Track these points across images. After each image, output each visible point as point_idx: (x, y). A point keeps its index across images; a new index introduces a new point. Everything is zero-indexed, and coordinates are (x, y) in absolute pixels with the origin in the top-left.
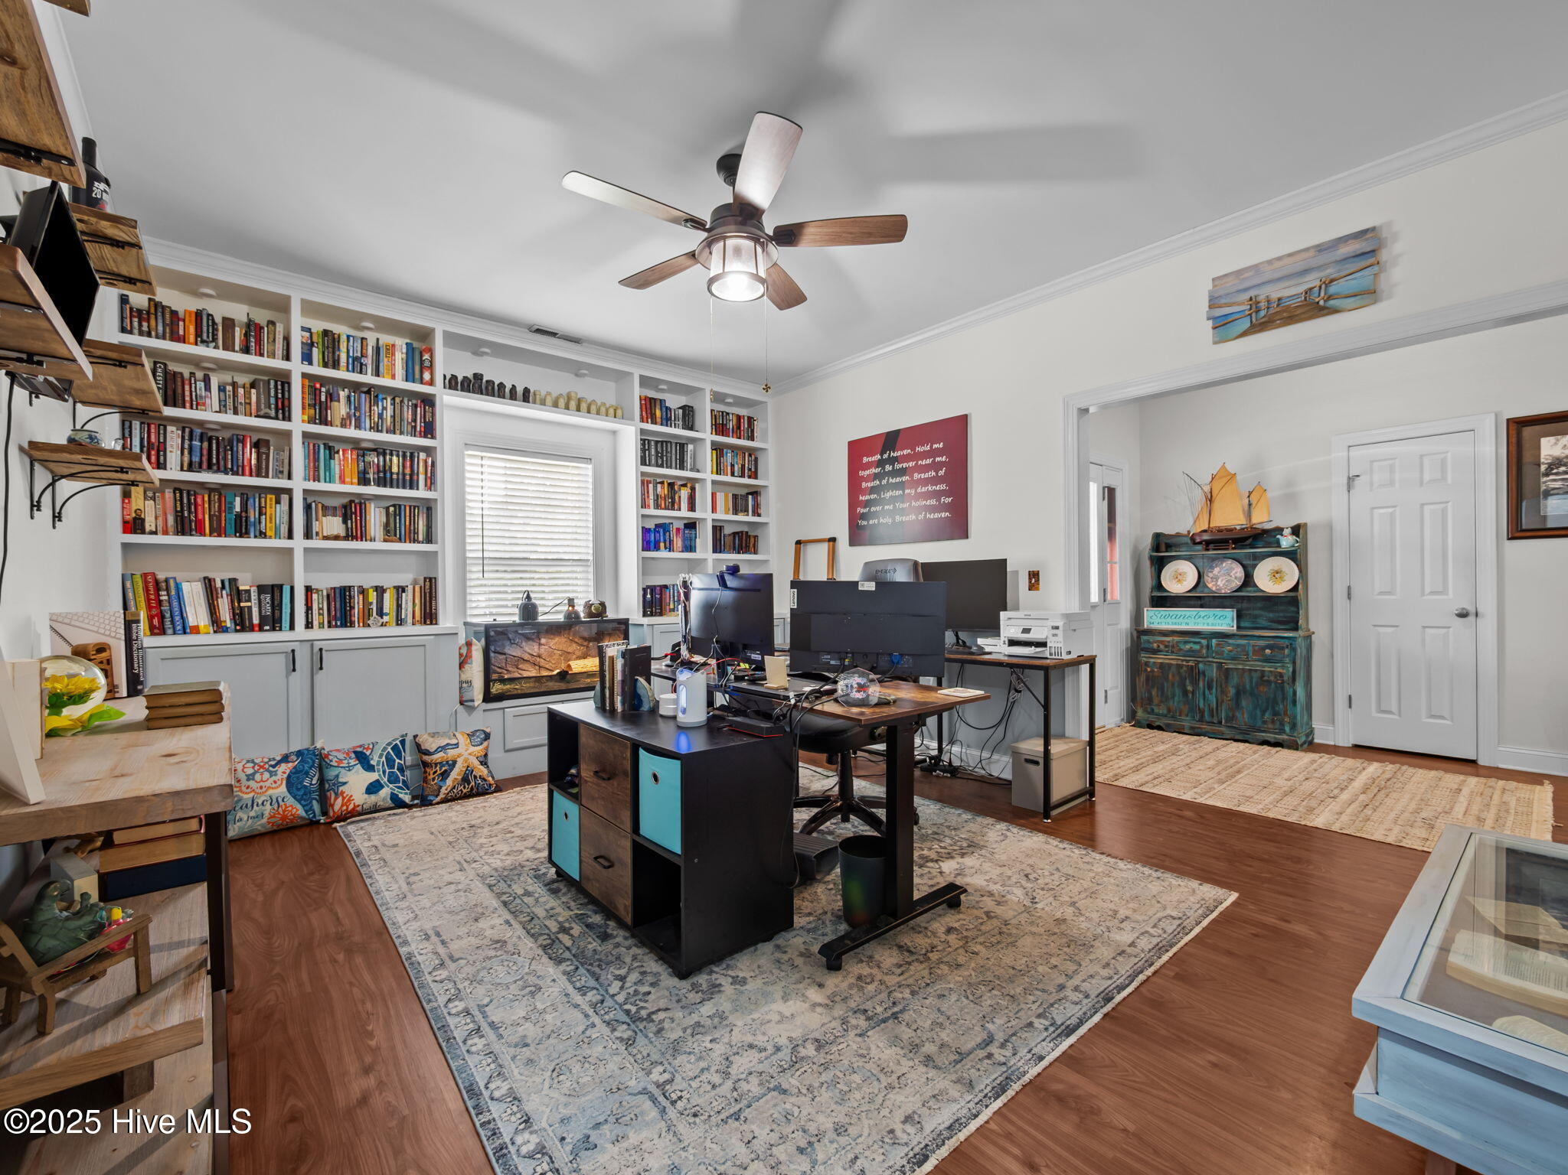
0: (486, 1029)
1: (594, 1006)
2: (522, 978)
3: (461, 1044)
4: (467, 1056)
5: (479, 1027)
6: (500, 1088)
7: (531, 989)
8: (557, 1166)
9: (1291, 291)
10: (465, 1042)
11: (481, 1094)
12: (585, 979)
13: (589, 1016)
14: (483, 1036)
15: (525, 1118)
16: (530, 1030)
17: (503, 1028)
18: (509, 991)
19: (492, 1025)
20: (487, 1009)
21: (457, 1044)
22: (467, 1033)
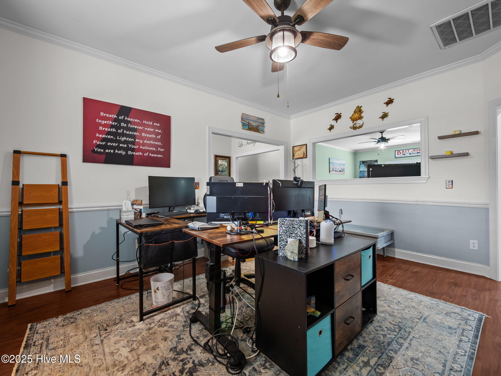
0: (447, 368)
1: (405, 339)
2: (412, 367)
3: (463, 372)
4: (464, 367)
5: (450, 370)
6: (461, 352)
7: (416, 362)
8: (462, 331)
9: (254, 124)
10: (461, 371)
11: (468, 355)
12: (394, 345)
13: (411, 339)
14: (452, 366)
15: (460, 342)
16: (433, 353)
17: (442, 361)
18: (424, 369)
19: (444, 366)
20: (440, 372)
21: (464, 373)
22: (457, 373)
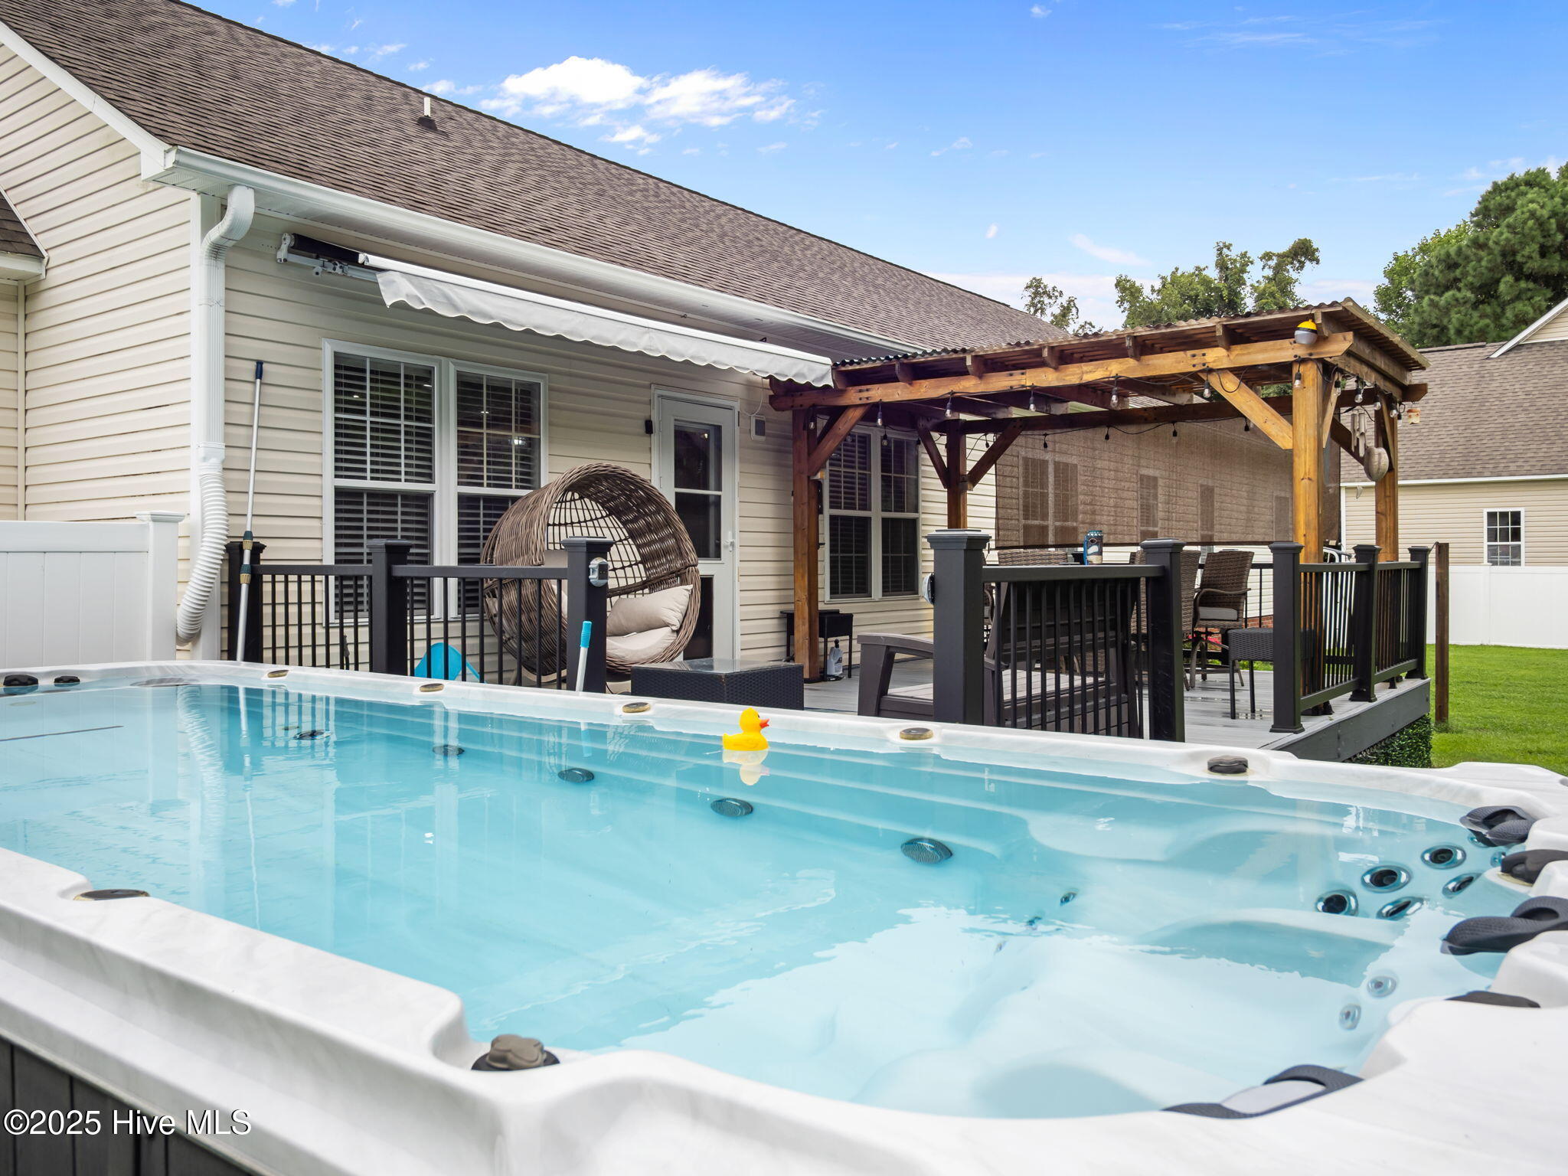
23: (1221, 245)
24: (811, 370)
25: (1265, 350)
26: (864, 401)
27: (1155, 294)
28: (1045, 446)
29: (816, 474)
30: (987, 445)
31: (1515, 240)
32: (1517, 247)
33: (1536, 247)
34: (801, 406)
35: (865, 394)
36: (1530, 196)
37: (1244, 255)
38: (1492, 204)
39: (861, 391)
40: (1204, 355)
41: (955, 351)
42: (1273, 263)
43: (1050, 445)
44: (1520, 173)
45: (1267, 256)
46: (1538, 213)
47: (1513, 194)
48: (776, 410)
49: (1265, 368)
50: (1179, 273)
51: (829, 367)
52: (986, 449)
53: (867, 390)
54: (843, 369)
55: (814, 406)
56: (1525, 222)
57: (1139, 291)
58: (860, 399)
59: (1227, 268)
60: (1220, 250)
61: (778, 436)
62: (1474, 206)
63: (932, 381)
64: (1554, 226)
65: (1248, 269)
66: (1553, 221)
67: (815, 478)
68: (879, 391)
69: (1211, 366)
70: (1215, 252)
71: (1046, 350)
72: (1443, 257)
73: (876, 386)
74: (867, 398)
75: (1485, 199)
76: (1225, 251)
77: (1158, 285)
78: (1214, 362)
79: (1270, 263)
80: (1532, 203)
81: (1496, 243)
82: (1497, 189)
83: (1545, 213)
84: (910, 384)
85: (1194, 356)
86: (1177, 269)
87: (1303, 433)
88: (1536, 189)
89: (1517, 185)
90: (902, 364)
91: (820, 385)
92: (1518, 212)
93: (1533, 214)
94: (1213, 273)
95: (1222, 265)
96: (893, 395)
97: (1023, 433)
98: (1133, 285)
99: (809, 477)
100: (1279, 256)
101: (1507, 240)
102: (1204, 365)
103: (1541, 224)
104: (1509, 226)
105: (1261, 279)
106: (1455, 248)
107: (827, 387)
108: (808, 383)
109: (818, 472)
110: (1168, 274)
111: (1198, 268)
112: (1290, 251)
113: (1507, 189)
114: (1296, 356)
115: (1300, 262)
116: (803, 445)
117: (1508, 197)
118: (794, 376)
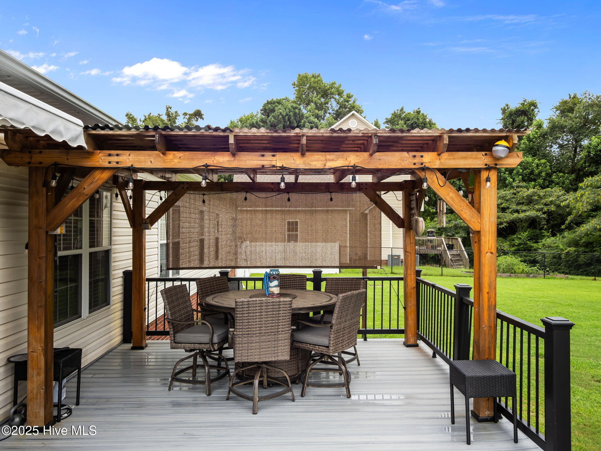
23: (168, 107)
24: (67, 129)
25: (465, 158)
26: (114, 165)
27: (141, 122)
28: (204, 202)
29: (55, 229)
30: (161, 199)
31: (276, 121)
32: (276, 124)
33: (282, 125)
34: (41, 163)
35: (114, 159)
36: (279, 107)
37: (176, 112)
38: (267, 108)
39: (110, 155)
40: (422, 156)
41: (217, 129)
42: (188, 117)
43: (206, 201)
44: (275, 99)
45: (185, 114)
46: (282, 113)
47: (273, 106)
48: (9, 164)
49: (464, 171)
50: (151, 115)
51: (81, 129)
52: (160, 202)
53: (117, 155)
54: (94, 132)
55: (56, 164)
56: (279, 116)
57: (135, 120)
58: (110, 163)
59: (170, 116)
60: (167, 108)
61: (8, 190)
62: (261, 108)
63: (187, 153)
64: (287, 119)
65: (177, 118)
66: (287, 117)
67: (55, 233)
68: (130, 157)
69: (427, 165)
70: (166, 109)
71: (305, 138)
72: (251, 124)
73: (128, 152)
74: (117, 163)
75: (265, 105)
76: (169, 109)
77: (143, 119)
78: (429, 162)
79: (186, 117)
80: (279, 109)
81: (270, 121)
82: (268, 103)
83: (284, 114)
84: (164, 154)
85: (415, 156)
86: (150, 114)
87: (487, 220)
88: (281, 105)
89: (274, 103)
90: (161, 135)
91: (75, 145)
92: (276, 112)
93: (281, 113)
94: (165, 118)
95: (168, 115)
96: (145, 162)
97: (188, 192)
98: (133, 117)
99: (47, 232)
100: (189, 115)
101: (273, 121)
102: (422, 164)
103: (283, 117)
104: (273, 116)
105: (183, 123)
106: (256, 120)
107: (80, 148)
108: (64, 142)
109: (58, 227)
110: (147, 115)
111: (159, 114)
112: (194, 113)
113: (271, 103)
114: (486, 165)
115: (197, 118)
116: (42, 200)
117: (272, 106)
118: (52, 132)
